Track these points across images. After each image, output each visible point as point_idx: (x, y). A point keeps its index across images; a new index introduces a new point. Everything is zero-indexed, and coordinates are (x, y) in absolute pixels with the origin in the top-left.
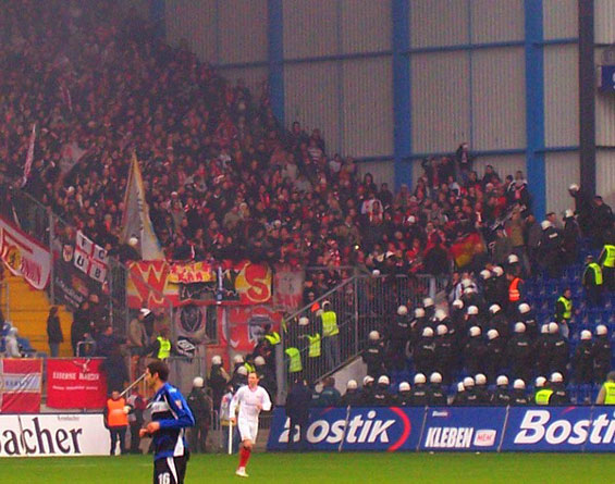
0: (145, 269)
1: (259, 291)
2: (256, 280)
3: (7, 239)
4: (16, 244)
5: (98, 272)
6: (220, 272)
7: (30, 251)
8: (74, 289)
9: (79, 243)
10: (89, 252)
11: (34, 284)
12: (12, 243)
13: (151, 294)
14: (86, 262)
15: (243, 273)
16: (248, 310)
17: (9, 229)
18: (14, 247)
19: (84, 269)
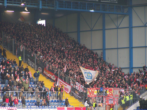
0: (91, 90)
1: (111, 94)
2: (110, 92)
3: (61, 83)
4: (63, 84)
5: (81, 90)
6: (104, 90)
7: (66, 86)
8: (76, 93)
9: (77, 84)
10: (79, 86)
11: (67, 92)
12: (62, 84)
13: (92, 94)
14: (78, 88)
15: (108, 90)
16: (109, 97)
17: (61, 81)
18: (63, 85)
19: (78, 89)
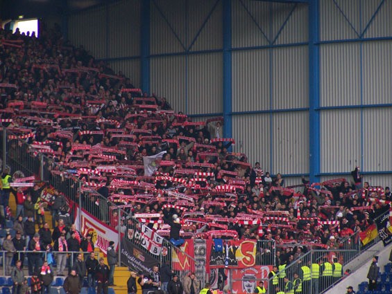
1: (248, 259)
2: (247, 252)
3: (87, 224)
4: (93, 228)
5: (156, 249)
6: (227, 247)
7: (104, 232)
8: (135, 257)
10: (150, 237)
12: (91, 227)
13: (186, 261)
14: (147, 243)
15: (240, 248)
16: (242, 271)
17: (89, 218)
18: (92, 230)
19: (146, 247)
